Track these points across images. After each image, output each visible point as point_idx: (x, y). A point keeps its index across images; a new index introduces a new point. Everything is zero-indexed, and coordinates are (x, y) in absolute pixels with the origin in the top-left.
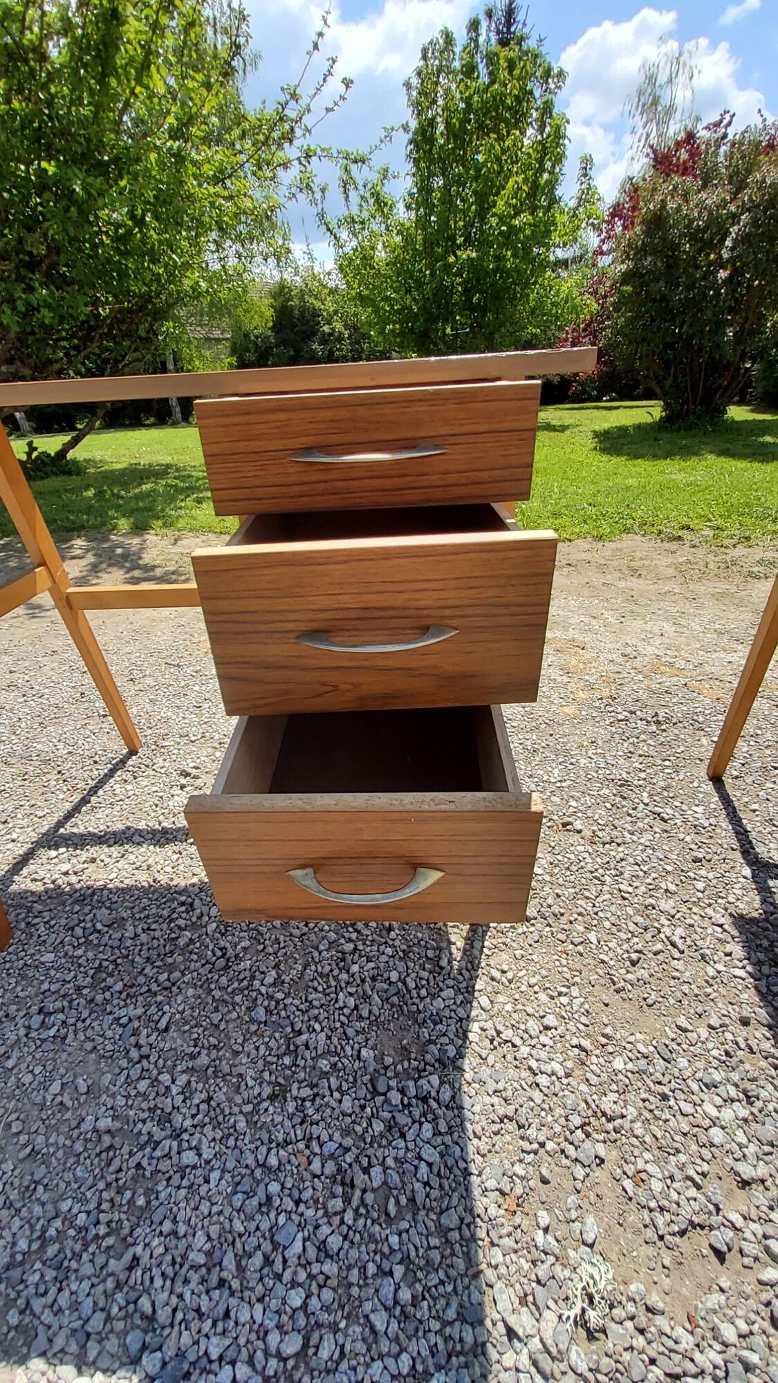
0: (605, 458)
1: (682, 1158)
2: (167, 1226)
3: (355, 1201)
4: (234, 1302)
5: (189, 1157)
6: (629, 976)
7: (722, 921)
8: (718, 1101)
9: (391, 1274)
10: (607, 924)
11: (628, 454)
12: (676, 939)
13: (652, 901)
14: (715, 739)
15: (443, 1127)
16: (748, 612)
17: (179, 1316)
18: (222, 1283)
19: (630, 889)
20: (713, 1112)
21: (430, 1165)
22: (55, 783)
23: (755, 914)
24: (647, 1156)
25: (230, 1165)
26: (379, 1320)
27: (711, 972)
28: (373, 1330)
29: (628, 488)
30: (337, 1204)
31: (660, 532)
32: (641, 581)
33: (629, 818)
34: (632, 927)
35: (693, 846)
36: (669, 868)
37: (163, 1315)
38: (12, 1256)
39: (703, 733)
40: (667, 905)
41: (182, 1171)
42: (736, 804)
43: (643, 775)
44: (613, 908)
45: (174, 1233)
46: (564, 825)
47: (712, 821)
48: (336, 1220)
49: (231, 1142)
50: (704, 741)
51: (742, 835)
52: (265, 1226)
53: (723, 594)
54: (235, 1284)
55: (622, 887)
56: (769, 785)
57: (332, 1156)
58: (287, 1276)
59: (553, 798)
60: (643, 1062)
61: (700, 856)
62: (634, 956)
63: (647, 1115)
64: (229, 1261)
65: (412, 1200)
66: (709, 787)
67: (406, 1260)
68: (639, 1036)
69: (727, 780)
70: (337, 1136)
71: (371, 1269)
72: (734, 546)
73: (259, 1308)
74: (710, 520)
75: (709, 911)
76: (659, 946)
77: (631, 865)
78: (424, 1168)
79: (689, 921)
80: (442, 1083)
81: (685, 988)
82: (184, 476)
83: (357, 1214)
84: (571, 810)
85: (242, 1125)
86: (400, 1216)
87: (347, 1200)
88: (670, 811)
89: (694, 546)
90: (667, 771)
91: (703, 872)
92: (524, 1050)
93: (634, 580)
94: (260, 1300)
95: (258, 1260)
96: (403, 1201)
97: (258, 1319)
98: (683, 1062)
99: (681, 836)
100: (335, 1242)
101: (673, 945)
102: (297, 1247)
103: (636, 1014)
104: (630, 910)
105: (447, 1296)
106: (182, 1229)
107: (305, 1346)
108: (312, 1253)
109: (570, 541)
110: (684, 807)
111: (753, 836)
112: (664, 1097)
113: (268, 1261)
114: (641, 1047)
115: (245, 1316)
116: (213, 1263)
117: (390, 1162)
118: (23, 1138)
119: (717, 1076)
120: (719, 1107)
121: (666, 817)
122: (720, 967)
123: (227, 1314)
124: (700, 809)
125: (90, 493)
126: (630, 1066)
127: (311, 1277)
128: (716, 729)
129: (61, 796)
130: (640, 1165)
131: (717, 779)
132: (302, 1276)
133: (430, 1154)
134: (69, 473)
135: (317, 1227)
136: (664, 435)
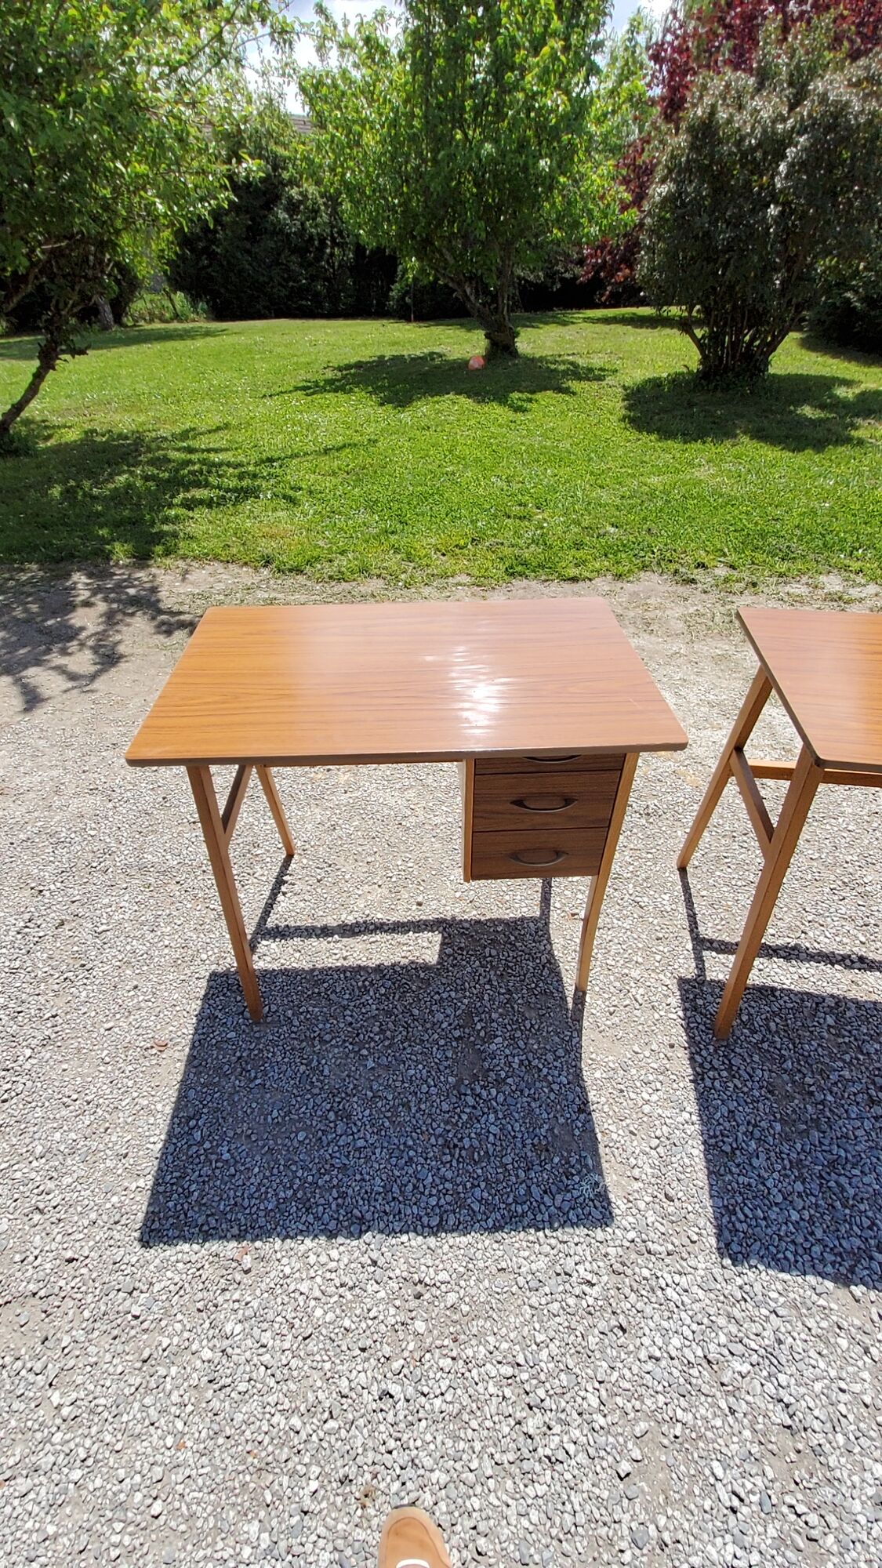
0: (632, 434)
1: (628, 1121)
2: (358, 1177)
3: (457, 1156)
4: (402, 1206)
5: (361, 1143)
6: (608, 1023)
7: (668, 982)
8: (650, 1091)
9: (479, 1186)
10: (597, 989)
11: (658, 431)
12: (638, 997)
13: (626, 971)
14: (688, 830)
15: (500, 1115)
16: (739, 679)
17: (376, 1215)
18: (394, 1199)
19: (613, 963)
20: (647, 1097)
21: (495, 1135)
22: (178, 893)
23: (689, 977)
24: (610, 1121)
25: (386, 1144)
26: (476, 1206)
27: (657, 1016)
28: (474, 1212)
29: (652, 495)
30: (449, 1158)
31: (676, 572)
32: (653, 638)
33: (617, 907)
34: (612, 990)
35: (658, 928)
36: (640, 946)
37: (368, 1216)
38: (278, 1200)
39: (680, 824)
40: (635, 973)
41: (359, 1149)
42: (692, 891)
43: (631, 868)
44: (601, 978)
45: (363, 1180)
46: (573, 915)
47: (674, 906)
48: (448, 1165)
49: (383, 1133)
50: (679, 833)
51: (692, 918)
52: (411, 1171)
53: (723, 658)
54: (401, 1199)
55: (609, 962)
56: (718, 873)
57: (440, 1135)
58: (427, 1192)
59: (566, 892)
60: (612, 1072)
61: (661, 935)
62: (612, 1009)
63: (611, 1101)
64: (395, 1188)
65: (487, 1152)
66: (676, 877)
67: (486, 1180)
68: (611, 1058)
69: (690, 870)
70: (442, 1125)
71: (469, 1185)
72: (741, 593)
73: (415, 1207)
74: (725, 555)
75: (661, 976)
76: (627, 1002)
77: (615, 944)
78: (491, 1138)
79: (648, 984)
80: (498, 1093)
81: (640, 1028)
82: (158, 459)
83: (458, 1162)
84: (579, 901)
85: (387, 1124)
86: (481, 1161)
87: (453, 1156)
88: (646, 899)
89: (705, 592)
90: (649, 863)
91: (661, 948)
92: (545, 1071)
93: (647, 636)
94: (415, 1204)
95: (410, 1187)
96: (482, 1153)
97: (416, 1212)
98: (634, 1071)
99: (651, 920)
100: (449, 1175)
101: (636, 1000)
102: (430, 1179)
103: (610, 1045)
104: (612, 978)
105: (507, 1193)
106: (368, 1177)
107: (441, 1220)
108: (438, 1181)
109: (590, 580)
110: (657, 896)
111: (699, 917)
112: (622, 1091)
113: (415, 1187)
114: (611, 1064)
115: (409, 1212)
116: (387, 1190)
117: (473, 1135)
118: (260, 1143)
119: (651, 1078)
120: (650, 1094)
121: (642, 904)
122: (662, 1013)
123: (400, 1212)
124: (666, 897)
125: (56, 491)
126: (604, 1075)
127: (439, 1191)
128: (690, 820)
129: (189, 906)
130: (606, 1126)
131: (682, 870)
132: (434, 1191)
133: (493, 1129)
134: (16, 453)
135: (439, 1169)
136: (698, 398)
